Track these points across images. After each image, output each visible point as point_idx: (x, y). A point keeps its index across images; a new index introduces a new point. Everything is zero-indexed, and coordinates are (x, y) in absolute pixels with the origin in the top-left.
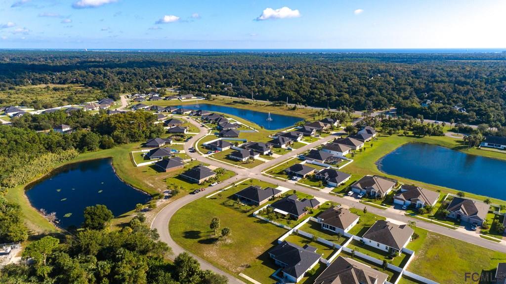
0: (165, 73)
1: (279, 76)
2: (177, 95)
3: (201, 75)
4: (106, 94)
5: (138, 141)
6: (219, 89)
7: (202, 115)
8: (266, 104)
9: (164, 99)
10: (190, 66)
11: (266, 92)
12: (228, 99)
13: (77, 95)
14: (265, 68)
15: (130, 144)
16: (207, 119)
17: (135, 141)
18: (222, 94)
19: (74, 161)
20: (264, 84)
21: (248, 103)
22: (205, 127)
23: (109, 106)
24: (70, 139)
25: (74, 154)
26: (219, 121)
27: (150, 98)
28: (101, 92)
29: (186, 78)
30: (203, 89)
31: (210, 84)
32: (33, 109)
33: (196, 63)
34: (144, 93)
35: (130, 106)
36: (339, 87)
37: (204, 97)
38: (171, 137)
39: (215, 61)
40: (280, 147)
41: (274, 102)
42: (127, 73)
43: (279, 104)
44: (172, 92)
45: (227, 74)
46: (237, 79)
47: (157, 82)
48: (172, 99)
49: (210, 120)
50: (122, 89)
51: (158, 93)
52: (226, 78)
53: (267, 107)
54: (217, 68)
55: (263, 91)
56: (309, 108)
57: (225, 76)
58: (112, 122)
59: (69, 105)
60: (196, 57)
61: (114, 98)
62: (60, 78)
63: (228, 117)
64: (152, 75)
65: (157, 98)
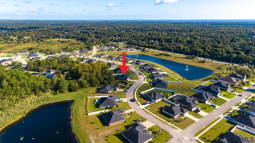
0: (119, 34)
1: (186, 37)
2: (125, 48)
3: (139, 35)
4: (86, 46)
5: (95, 86)
6: (151, 44)
7: (140, 64)
8: (182, 57)
9: (118, 50)
10: (133, 29)
11: (181, 48)
12: (156, 51)
13: (72, 46)
14: (175, 31)
15: (89, 89)
16: (143, 68)
17: (92, 86)
18: (152, 48)
19: (48, 102)
20: (178, 42)
21: (170, 56)
22: (142, 75)
23: (85, 55)
24: (49, 84)
25: (49, 97)
26: (152, 71)
27: (109, 50)
28: (84, 44)
29: (131, 37)
30: (141, 44)
31: (145, 41)
32: (45, 55)
33: (137, 28)
34: (107, 46)
35: (97, 55)
36: (232, 46)
37: (141, 50)
38: (118, 83)
39: (147, 26)
40: (205, 103)
41: (188, 56)
42: (100, 33)
43: (191, 58)
44: (122, 45)
45: (154, 34)
46: (161, 38)
47: (115, 38)
48: (122, 51)
49: (146, 69)
50: (95, 43)
51: (114, 46)
52: (154, 38)
53: (183, 59)
54: (148, 30)
55: (179, 48)
56: (215, 62)
57: (154, 36)
58: (80, 71)
59: (64, 52)
60: (137, 24)
61: (89, 48)
62: (66, 35)
63: (158, 67)
64: (113, 34)
65: (113, 50)
